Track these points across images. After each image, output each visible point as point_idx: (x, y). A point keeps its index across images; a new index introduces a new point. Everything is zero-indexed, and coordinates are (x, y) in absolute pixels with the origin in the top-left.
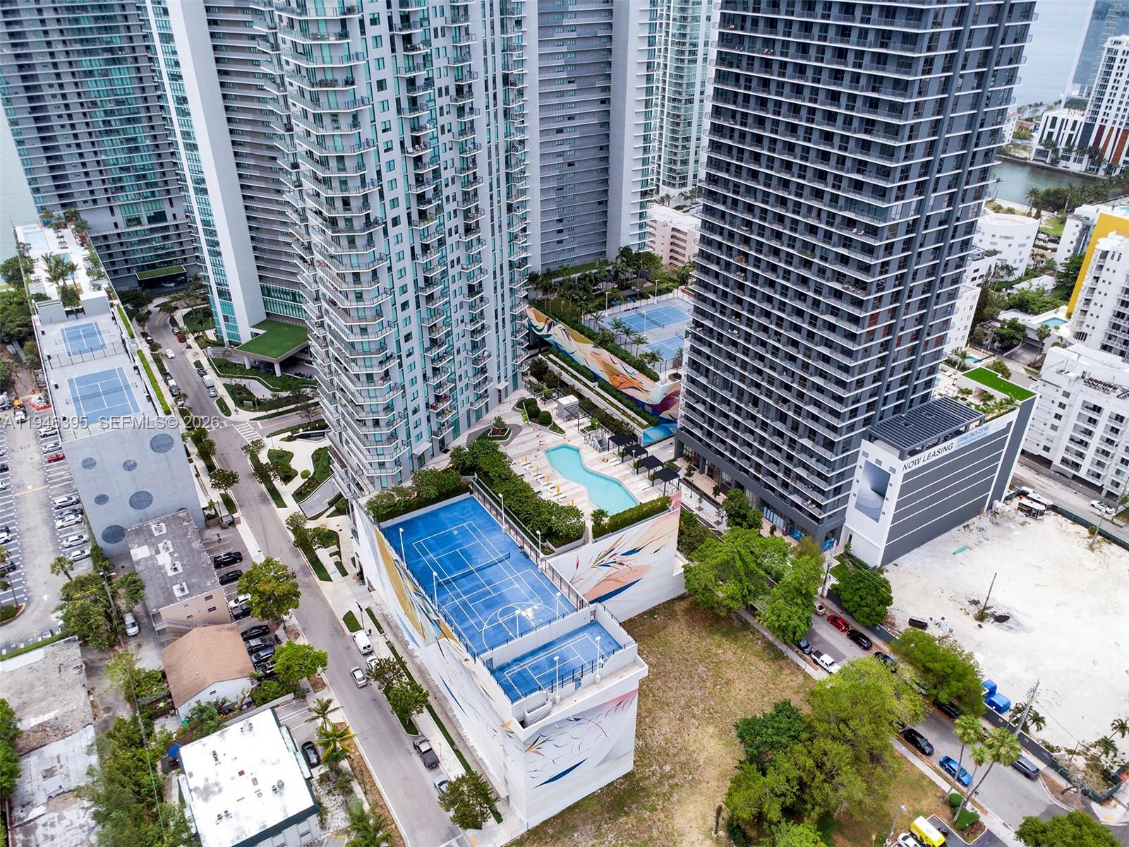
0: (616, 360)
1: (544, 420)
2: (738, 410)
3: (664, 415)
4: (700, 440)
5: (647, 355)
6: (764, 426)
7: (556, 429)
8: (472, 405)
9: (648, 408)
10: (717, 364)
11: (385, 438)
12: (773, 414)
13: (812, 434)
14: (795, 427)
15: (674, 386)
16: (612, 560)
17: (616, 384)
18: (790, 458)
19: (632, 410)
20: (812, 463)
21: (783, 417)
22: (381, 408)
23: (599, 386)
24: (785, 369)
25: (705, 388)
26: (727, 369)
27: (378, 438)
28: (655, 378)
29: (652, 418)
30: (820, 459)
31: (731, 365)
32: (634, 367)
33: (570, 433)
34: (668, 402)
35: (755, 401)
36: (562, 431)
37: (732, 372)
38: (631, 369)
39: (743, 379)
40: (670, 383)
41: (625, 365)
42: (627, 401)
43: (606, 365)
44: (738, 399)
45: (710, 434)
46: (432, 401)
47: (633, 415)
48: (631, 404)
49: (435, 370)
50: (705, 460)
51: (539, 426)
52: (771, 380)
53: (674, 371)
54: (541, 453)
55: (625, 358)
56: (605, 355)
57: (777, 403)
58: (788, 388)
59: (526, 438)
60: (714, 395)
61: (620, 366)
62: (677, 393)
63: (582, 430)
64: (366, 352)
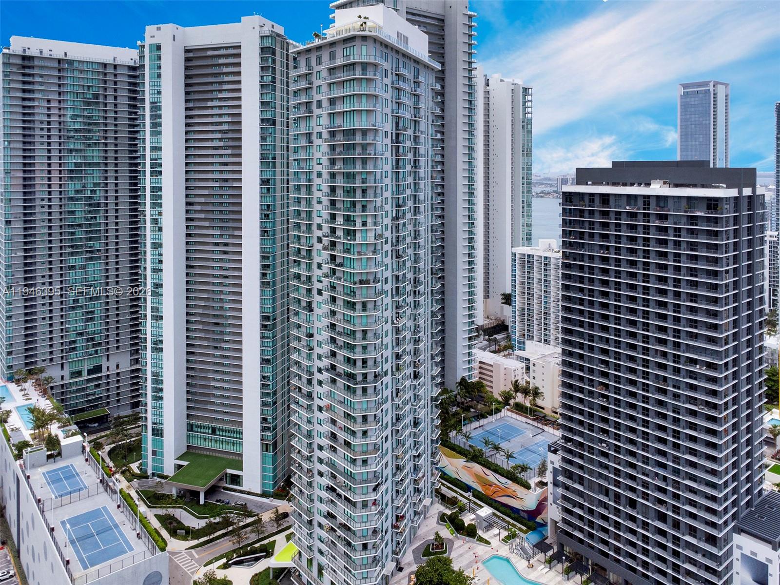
0: (488, 472)
1: (470, 532)
2: (617, 512)
3: (538, 520)
4: (582, 541)
5: (516, 467)
6: (645, 525)
7: (481, 540)
8: (413, 522)
9: (522, 514)
10: (591, 472)
11: (371, 561)
12: (652, 514)
13: (693, 531)
14: (676, 525)
15: (543, 493)
17: (490, 493)
18: (676, 554)
19: (509, 516)
20: (698, 558)
21: (662, 517)
22: (370, 533)
23: (474, 496)
24: (657, 474)
25: (580, 494)
26: (600, 475)
27: (365, 562)
28: (527, 487)
29: (531, 524)
30: (706, 554)
31: (605, 473)
32: (507, 478)
33: (495, 542)
34: (541, 506)
35: (633, 504)
36: (488, 543)
37: (606, 478)
38: (503, 480)
39: (617, 484)
40: (539, 491)
41: (498, 476)
42: (502, 509)
43: (477, 477)
44: (615, 502)
45: (591, 536)
46: (395, 522)
47: (511, 521)
48: (508, 511)
50: (588, 559)
51: (467, 538)
52: (645, 485)
53: (539, 479)
54: (479, 564)
55: (497, 470)
56: (477, 468)
57: (654, 504)
58: (662, 490)
59: (461, 551)
60: (591, 500)
61: (492, 477)
62: (545, 499)
63: (503, 540)
64: (366, 481)
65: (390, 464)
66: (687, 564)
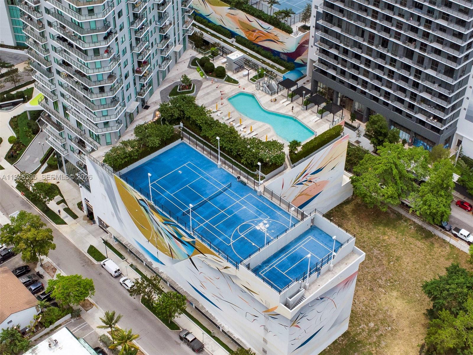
0: (251, 18)
1: (220, 74)
2: (369, 51)
3: (298, 60)
4: (334, 78)
5: (280, 13)
6: (393, 62)
7: (230, 80)
8: (160, 67)
9: (282, 56)
10: (350, 15)
11: (109, 101)
12: (401, 52)
13: (435, 65)
14: (421, 60)
15: (304, 36)
16: (305, 179)
17: (252, 38)
18: (416, 85)
19: (269, 58)
20: (435, 87)
21: (410, 54)
22: (106, 77)
23: (237, 41)
24: (412, 15)
25: (338, 36)
26: (359, 18)
27: (103, 103)
28: (289, 31)
29: (289, 64)
30: (442, 84)
31: (363, 15)
32: (270, 23)
33: (243, 82)
34: (301, 48)
35: (385, 43)
36: (235, 82)
37: (364, 20)
38: (266, 25)
39: (373, 25)
40: (301, 34)
41: (261, 22)
42: (263, 52)
43: (242, 24)
44: (369, 42)
45: (343, 73)
46: (136, 67)
47: (271, 63)
48: (269, 54)
49: (137, 40)
50: (338, 93)
51: (216, 79)
52: (400, 25)
53: (302, 24)
54: (225, 101)
55: (260, 16)
56: (241, 15)
57: (404, 43)
58: (414, 30)
59: (209, 90)
60: (346, 41)
61: (255, 23)
62: (307, 42)
63: (251, 79)
64: (93, 31)
65: (124, 13)
66: (424, 93)
